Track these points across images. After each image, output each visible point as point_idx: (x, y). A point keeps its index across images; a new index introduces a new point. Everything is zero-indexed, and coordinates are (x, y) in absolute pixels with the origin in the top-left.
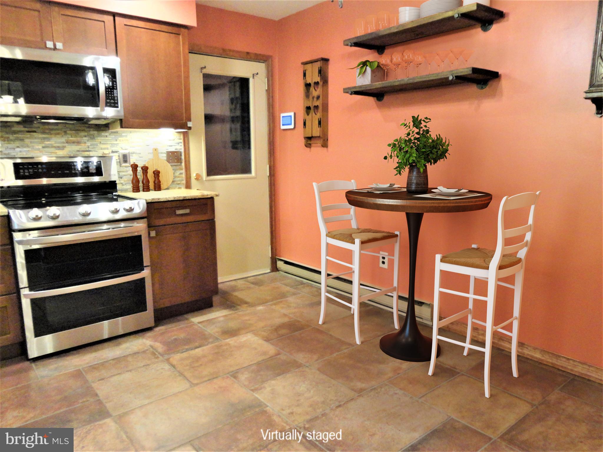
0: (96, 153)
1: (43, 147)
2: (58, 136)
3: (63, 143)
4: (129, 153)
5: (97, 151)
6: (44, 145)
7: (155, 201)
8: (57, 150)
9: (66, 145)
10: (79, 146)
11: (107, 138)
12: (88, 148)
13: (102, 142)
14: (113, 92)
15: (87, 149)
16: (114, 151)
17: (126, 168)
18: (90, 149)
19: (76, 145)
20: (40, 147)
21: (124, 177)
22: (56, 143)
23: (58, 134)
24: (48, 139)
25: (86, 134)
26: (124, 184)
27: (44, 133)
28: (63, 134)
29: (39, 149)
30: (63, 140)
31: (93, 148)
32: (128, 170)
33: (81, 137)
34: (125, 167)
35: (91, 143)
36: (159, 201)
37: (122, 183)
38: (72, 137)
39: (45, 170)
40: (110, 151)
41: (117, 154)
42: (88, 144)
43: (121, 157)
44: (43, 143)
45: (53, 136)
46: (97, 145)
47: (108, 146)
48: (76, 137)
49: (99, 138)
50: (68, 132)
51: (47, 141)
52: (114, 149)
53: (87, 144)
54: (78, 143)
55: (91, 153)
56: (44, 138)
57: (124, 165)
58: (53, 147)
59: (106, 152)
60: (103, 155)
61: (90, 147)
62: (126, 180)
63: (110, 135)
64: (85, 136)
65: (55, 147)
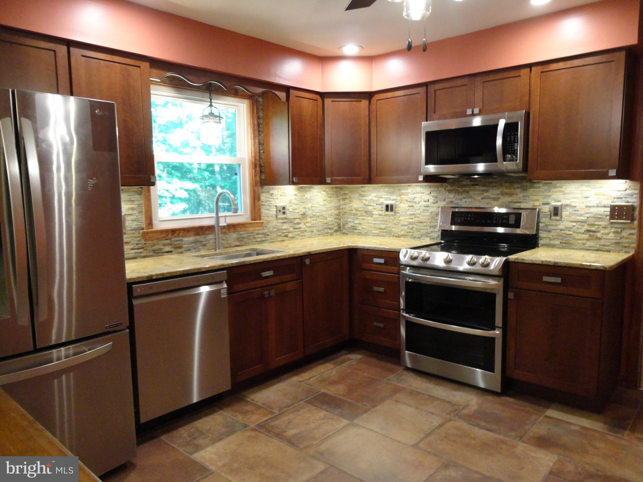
0: (527, 204)
1: (482, 198)
2: (495, 188)
3: (499, 194)
4: (562, 205)
5: (528, 203)
6: (483, 196)
7: (518, 261)
8: (492, 201)
9: (500, 196)
10: (511, 197)
11: (539, 190)
12: (520, 199)
13: (533, 194)
14: (514, 145)
15: (519, 201)
16: (544, 203)
17: (556, 222)
18: (521, 201)
19: (509, 197)
20: (480, 198)
21: (553, 231)
22: (493, 194)
23: (495, 186)
24: (487, 191)
25: (520, 186)
26: (552, 239)
27: (485, 185)
28: (499, 186)
29: (479, 200)
30: (498, 192)
31: (524, 200)
32: (558, 224)
33: (515, 189)
34: (555, 220)
35: (523, 194)
36: (523, 262)
37: (550, 238)
38: (506, 189)
39: (472, 219)
40: (541, 203)
41: (547, 206)
42: (521, 195)
43: (552, 209)
44: (482, 195)
45: (490, 188)
46: (528, 196)
47: (540, 198)
48: (510, 189)
49: (530, 190)
50: (504, 184)
51: (486, 193)
52: (545, 201)
53: (519, 196)
54: (511, 195)
55: (522, 204)
56: (483, 191)
57: (553, 218)
58: (489, 198)
59: (537, 204)
60: (533, 206)
61: (521, 198)
62: (554, 234)
63: (543, 186)
64: (518, 188)
65: (491, 198)
